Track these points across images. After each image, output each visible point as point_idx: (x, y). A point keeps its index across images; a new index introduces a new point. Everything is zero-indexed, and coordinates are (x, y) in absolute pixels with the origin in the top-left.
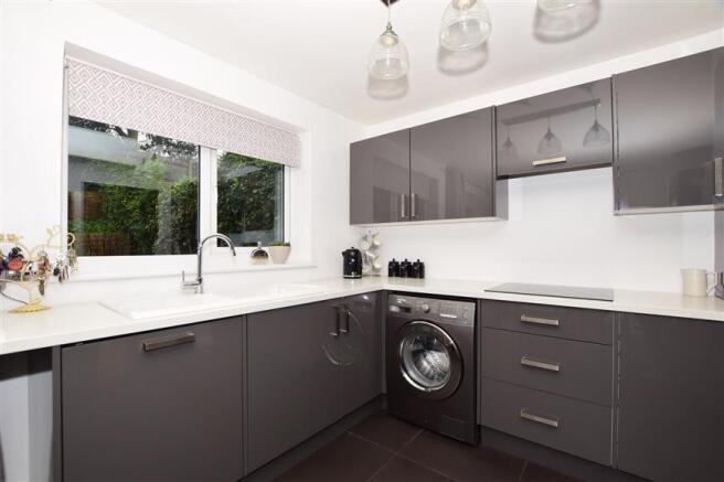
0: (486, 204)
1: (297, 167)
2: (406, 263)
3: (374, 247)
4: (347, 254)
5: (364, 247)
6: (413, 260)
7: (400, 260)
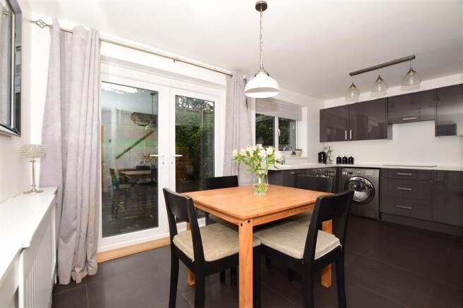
0: (381, 133)
1: (301, 120)
2: (345, 158)
3: (330, 151)
4: (320, 154)
5: (326, 151)
6: (348, 157)
7: (342, 156)
